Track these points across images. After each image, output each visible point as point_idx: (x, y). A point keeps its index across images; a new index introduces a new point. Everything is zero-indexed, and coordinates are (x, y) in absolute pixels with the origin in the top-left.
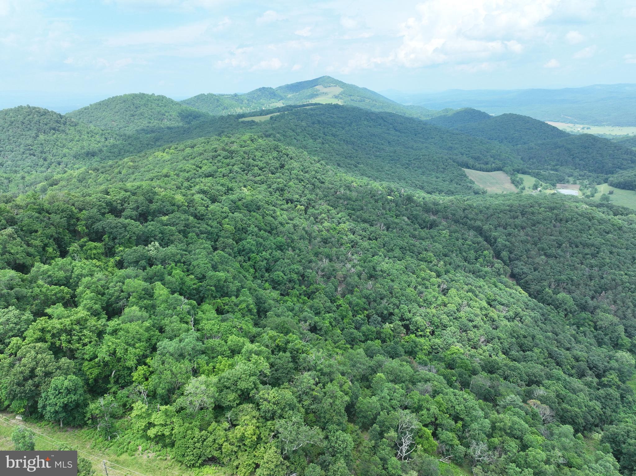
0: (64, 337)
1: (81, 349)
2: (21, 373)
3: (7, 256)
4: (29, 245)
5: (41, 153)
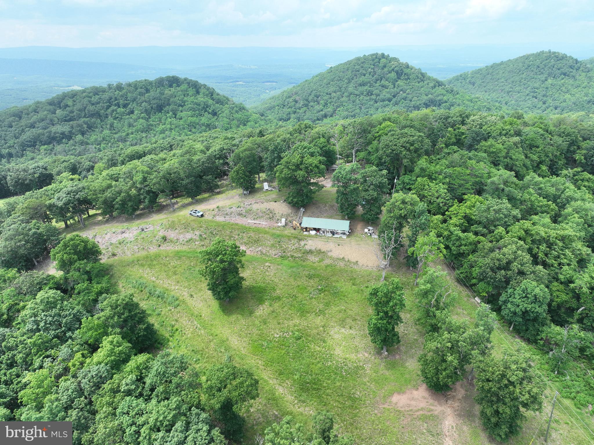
0: (543, 247)
1: (555, 267)
2: (498, 260)
3: (508, 160)
4: (526, 157)
5: (543, 96)
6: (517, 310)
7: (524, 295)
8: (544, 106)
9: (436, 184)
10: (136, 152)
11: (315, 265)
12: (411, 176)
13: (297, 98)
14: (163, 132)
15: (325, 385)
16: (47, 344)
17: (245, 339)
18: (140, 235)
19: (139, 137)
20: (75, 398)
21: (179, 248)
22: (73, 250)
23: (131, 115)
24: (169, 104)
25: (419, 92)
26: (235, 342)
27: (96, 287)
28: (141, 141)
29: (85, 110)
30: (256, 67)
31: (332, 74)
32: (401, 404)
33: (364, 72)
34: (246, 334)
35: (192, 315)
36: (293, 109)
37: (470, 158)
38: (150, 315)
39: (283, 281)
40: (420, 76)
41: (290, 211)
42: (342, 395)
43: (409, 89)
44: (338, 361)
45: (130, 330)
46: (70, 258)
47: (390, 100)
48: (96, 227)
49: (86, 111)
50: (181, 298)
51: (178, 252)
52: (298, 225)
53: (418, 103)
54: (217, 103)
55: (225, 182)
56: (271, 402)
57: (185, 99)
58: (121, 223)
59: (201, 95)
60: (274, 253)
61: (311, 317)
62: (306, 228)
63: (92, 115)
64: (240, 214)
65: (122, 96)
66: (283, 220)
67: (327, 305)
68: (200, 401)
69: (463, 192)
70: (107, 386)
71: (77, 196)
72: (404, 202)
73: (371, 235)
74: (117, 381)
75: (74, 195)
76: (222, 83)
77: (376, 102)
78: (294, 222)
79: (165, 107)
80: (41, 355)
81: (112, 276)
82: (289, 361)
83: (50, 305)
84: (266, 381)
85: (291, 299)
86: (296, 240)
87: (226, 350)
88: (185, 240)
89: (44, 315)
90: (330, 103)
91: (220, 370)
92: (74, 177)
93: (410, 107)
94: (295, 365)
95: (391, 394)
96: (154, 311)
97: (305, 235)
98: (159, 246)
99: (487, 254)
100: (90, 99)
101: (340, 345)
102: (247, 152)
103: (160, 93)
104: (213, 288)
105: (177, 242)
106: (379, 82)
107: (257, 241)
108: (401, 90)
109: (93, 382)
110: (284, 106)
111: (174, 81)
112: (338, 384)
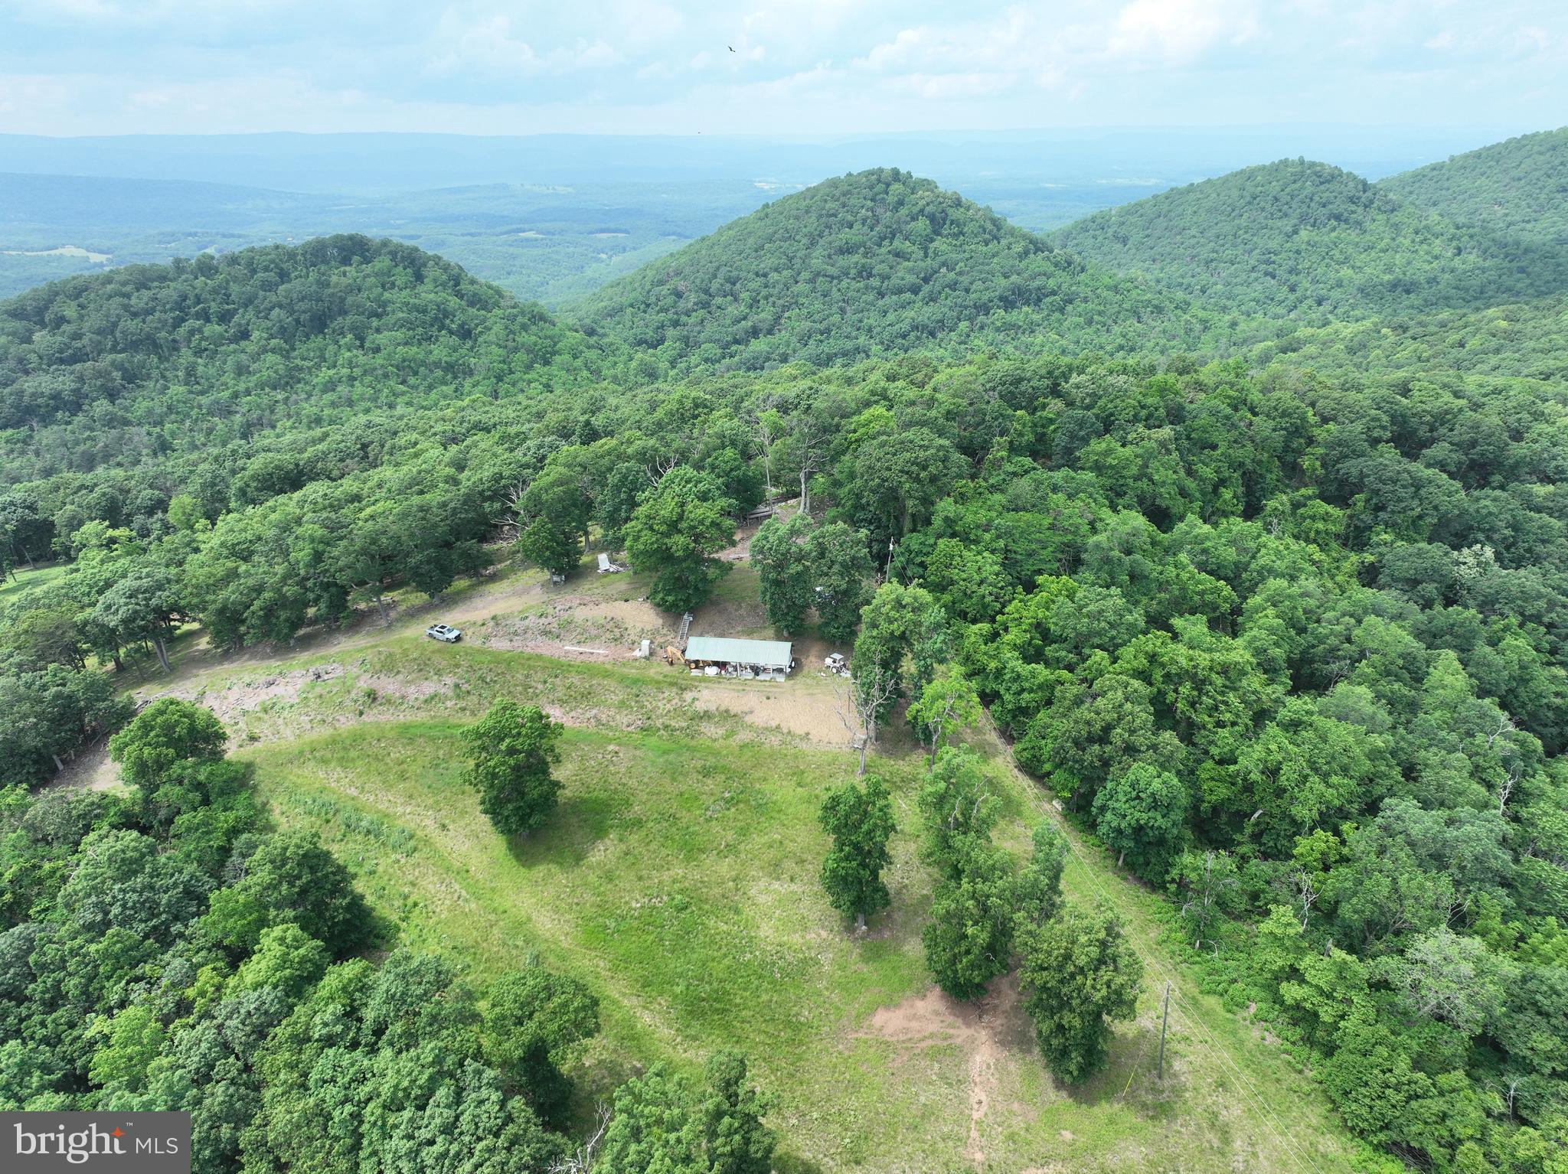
0: (1185, 689)
1: (1209, 730)
2: (1088, 723)
3: (1144, 484)
4: (1190, 473)
5: (1290, 272)
6: (1123, 826)
7: (1134, 794)
8: (1292, 297)
9: (979, 553)
10: (277, 467)
11: (716, 745)
12: (926, 534)
13: (681, 286)
14: (330, 386)
15: (738, 1001)
16: (133, 953)
17: (567, 916)
18: (313, 688)
19: (265, 401)
20: (216, 1060)
21: (409, 718)
22: (165, 735)
23: (243, 343)
24: (343, 312)
25: (987, 268)
26: (545, 924)
27: (225, 819)
28: (272, 412)
29: (112, 332)
30: (570, 190)
31: (768, 222)
32: (890, 1029)
33: (850, 218)
34: (570, 905)
35: (448, 869)
36: (670, 315)
37: (1055, 489)
38: (354, 876)
39: (647, 784)
40: (989, 226)
41: (660, 621)
42: (773, 1020)
43: (961, 260)
44: (765, 951)
45: (313, 910)
46: (159, 755)
47: (915, 290)
48: (202, 672)
49: (118, 334)
50: (419, 833)
51: (406, 727)
52: (679, 654)
53: (985, 298)
54: (472, 304)
55: (505, 544)
56: (626, 1043)
57: (387, 295)
58: (263, 659)
59: (429, 284)
60: (625, 721)
61: (708, 860)
62: (697, 662)
63: (134, 346)
64: (546, 633)
65: (215, 291)
66: (645, 643)
67: (744, 832)
68: (480, 1046)
69: (1036, 568)
70: (282, 1031)
71: (154, 602)
72: (899, 605)
73: (838, 672)
74: (303, 1019)
75: (145, 599)
76: (480, 234)
77: (881, 295)
78: (669, 648)
79: (333, 318)
80: (121, 978)
81: (255, 788)
82: (663, 957)
83: (127, 868)
84: (614, 1002)
85: (665, 824)
86: (674, 690)
87: (527, 942)
88: (422, 698)
89: (120, 890)
90: (766, 298)
91: (521, 981)
92: (116, 533)
93: (966, 307)
94: (675, 964)
95: (872, 1011)
96: (360, 865)
97: (695, 679)
98: (361, 714)
99: (1069, 709)
100: (126, 301)
101: (770, 918)
102: (558, 489)
103: (318, 282)
104: (494, 809)
105: (402, 704)
106: (886, 242)
107: (587, 695)
108: (944, 264)
109: (252, 1024)
110: (648, 306)
111: (353, 249)
112: (765, 997)
